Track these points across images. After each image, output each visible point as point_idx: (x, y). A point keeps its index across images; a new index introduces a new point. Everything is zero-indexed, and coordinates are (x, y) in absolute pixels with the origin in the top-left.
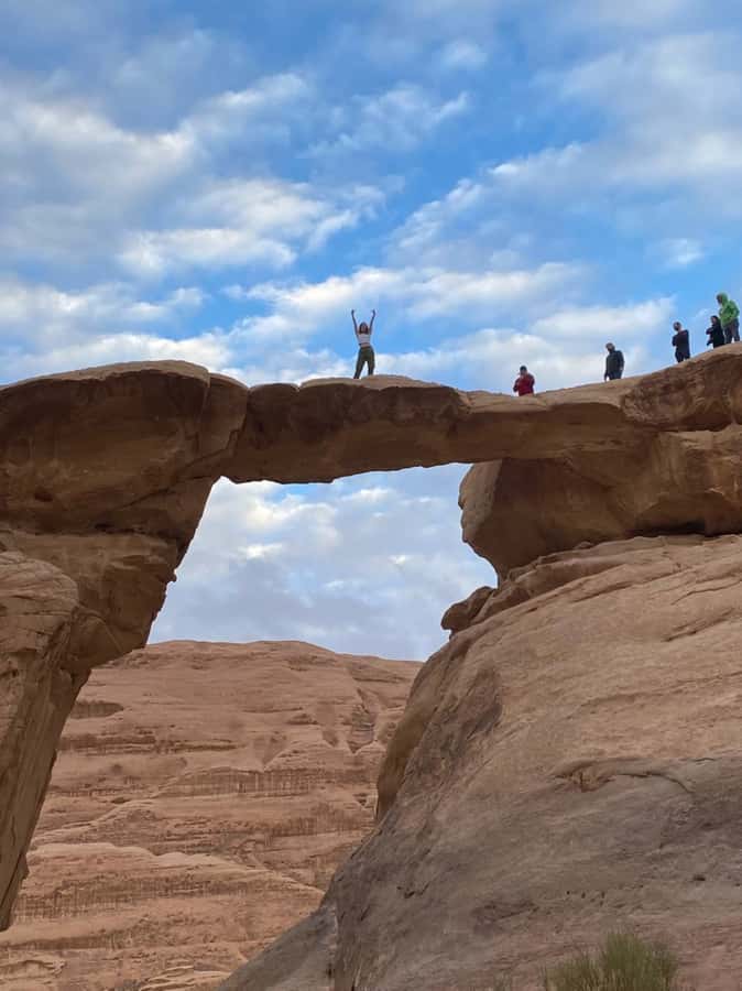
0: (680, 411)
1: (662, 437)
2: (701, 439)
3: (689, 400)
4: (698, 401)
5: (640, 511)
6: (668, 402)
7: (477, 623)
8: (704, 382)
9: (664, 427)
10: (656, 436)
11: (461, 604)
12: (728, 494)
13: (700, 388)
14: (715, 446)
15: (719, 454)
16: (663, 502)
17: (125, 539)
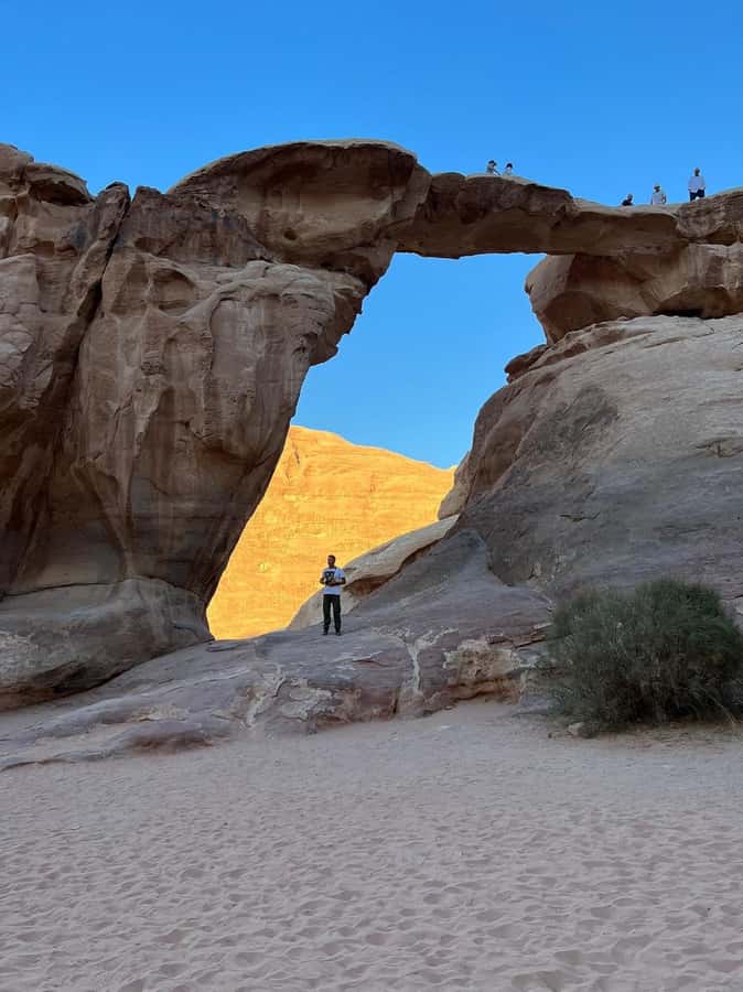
0: (705, 230)
1: (692, 246)
2: (719, 250)
3: (712, 222)
4: (719, 223)
5: (667, 297)
6: (697, 222)
7: (536, 368)
8: (727, 211)
9: (693, 239)
10: (687, 245)
11: (524, 356)
12: (731, 289)
13: (723, 214)
14: (728, 255)
15: (730, 261)
16: (684, 292)
17: (340, 276)
